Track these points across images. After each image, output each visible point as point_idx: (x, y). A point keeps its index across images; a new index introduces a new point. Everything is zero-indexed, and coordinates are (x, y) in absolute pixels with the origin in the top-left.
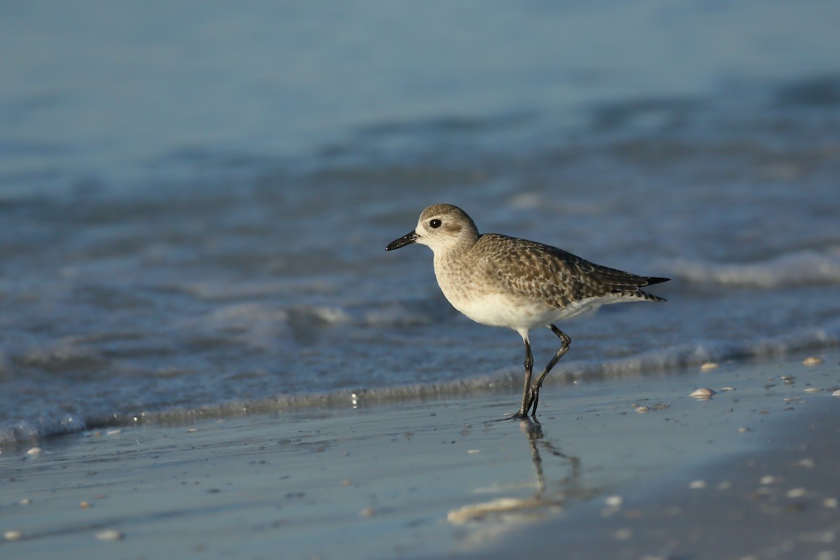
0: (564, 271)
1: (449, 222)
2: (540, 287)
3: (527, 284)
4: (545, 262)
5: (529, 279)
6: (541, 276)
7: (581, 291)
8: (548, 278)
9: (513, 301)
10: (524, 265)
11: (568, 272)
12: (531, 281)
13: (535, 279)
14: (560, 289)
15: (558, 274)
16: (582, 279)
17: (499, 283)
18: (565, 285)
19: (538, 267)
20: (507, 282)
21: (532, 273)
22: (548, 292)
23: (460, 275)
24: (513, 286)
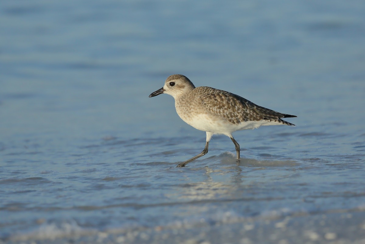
0: (239, 106)
1: (179, 83)
2: (225, 113)
3: (218, 110)
4: (229, 100)
5: (220, 108)
6: (226, 107)
7: (247, 117)
8: (230, 109)
9: (211, 118)
10: (217, 101)
11: (241, 107)
12: (221, 109)
13: (222, 108)
14: (235, 114)
15: (235, 107)
16: (248, 112)
17: (205, 108)
18: (238, 113)
19: (224, 103)
20: (208, 108)
21: (221, 105)
22: (229, 116)
23: (185, 106)
24: (211, 111)
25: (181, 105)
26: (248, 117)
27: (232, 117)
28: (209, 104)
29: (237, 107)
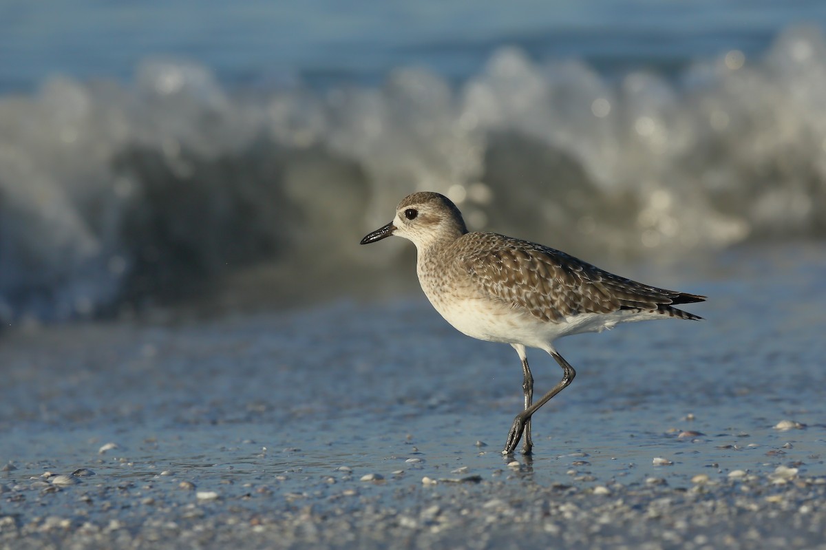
25: (427, 273)
26: (581, 303)
27: (540, 304)
28: (484, 274)
29: (554, 280)
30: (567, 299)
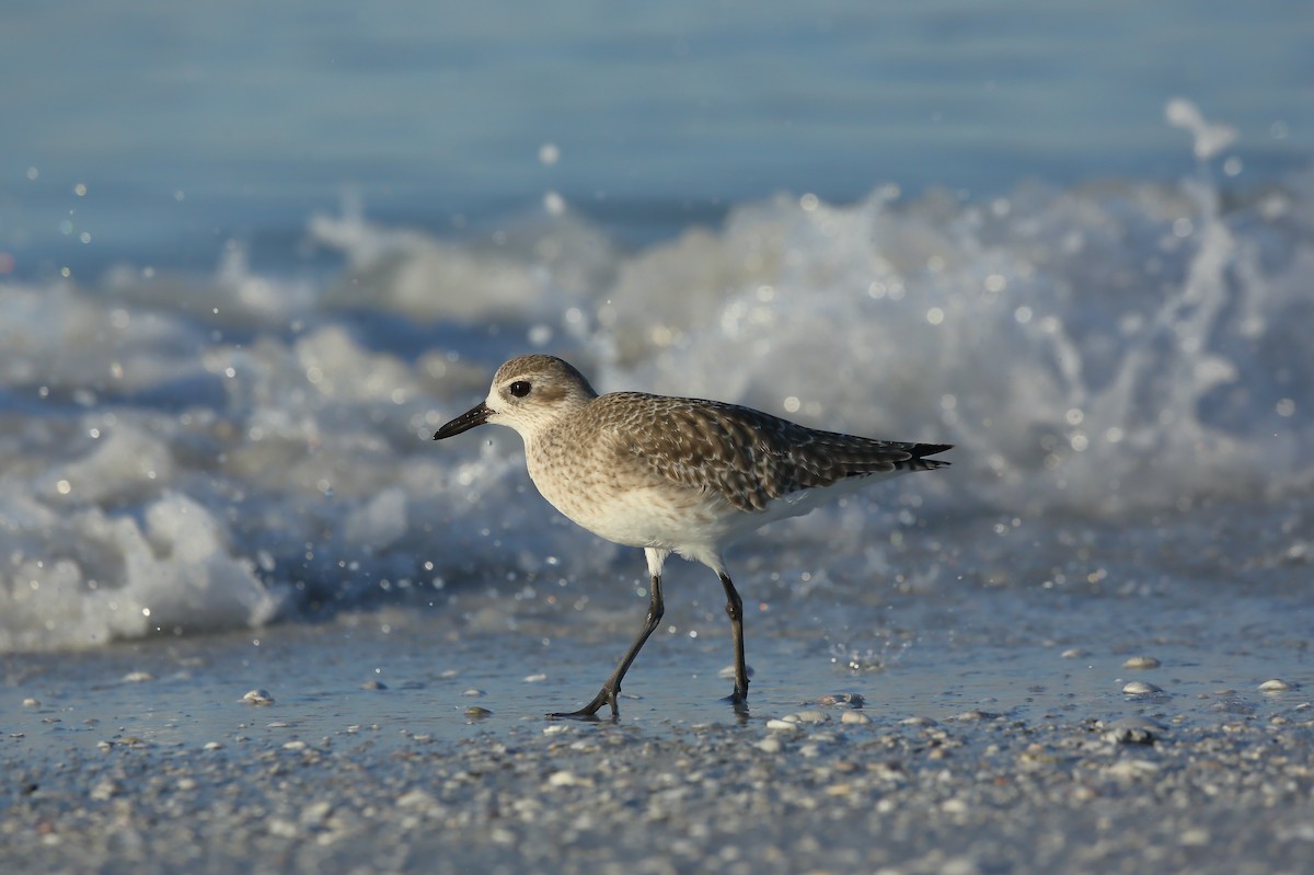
30: (776, 474)
